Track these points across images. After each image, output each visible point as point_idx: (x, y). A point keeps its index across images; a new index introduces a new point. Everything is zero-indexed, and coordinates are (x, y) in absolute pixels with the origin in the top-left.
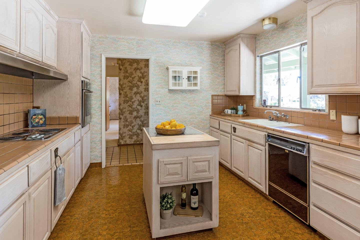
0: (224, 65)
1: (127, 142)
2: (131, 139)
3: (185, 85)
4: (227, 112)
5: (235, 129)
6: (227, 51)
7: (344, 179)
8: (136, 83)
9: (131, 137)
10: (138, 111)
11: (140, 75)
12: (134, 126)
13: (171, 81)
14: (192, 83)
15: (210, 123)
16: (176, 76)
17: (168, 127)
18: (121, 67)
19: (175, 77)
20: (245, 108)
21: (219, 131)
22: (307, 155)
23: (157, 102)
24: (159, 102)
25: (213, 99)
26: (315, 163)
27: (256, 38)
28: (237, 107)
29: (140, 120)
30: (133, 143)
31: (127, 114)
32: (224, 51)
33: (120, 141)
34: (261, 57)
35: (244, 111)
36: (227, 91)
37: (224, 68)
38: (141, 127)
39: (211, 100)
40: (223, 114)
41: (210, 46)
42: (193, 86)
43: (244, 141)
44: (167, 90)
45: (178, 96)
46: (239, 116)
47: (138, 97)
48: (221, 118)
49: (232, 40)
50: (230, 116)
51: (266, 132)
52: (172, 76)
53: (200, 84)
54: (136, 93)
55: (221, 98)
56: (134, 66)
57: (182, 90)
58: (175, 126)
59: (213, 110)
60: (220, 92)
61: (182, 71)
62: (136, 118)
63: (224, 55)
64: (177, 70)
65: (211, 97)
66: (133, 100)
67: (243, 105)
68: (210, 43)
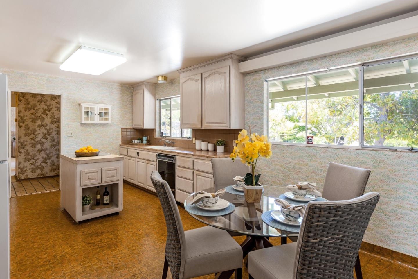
0: (132, 104)
1: (28, 177)
2: (34, 172)
3: (97, 119)
4: (134, 142)
5: (138, 153)
6: (134, 93)
7: (188, 171)
8: (41, 116)
9: (33, 171)
10: (42, 144)
11: (45, 107)
12: (38, 160)
13: (83, 116)
14: (103, 118)
15: (120, 151)
16: (89, 112)
17: (85, 151)
18: (21, 98)
19: (87, 113)
20: (149, 139)
21: (127, 157)
22: (175, 162)
23: (69, 134)
24: (71, 134)
25: (122, 132)
26: (179, 166)
27: (156, 86)
28: (142, 138)
29: (45, 153)
30: (36, 176)
31: (29, 148)
32: (132, 92)
33: (20, 176)
34: (160, 100)
35: (147, 140)
36: (134, 125)
37: (132, 107)
38: (46, 160)
39: (121, 132)
40: (131, 144)
41: (121, 88)
42: (105, 121)
43: (144, 161)
44: (79, 123)
45: (90, 129)
46: (143, 145)
47: (43, 130)
48: (129, 147)
49: (138, 85)
50: (137, 144)
51: (157, 153)
52: (85, 112)
53: (111, 119)
54: (40, 126)
55: (130, 131)
56: (38, 98)
57: (94, 124)
58: (92, 150)
59: (122, 141)
60: (129, 125)
61: (94, 108)
62: (40, 151)
63: (132, 96)
64: (89, 106)
65: (120, 130)
66: (36, 133)
67: (147, 136)
68: (120, 85)
